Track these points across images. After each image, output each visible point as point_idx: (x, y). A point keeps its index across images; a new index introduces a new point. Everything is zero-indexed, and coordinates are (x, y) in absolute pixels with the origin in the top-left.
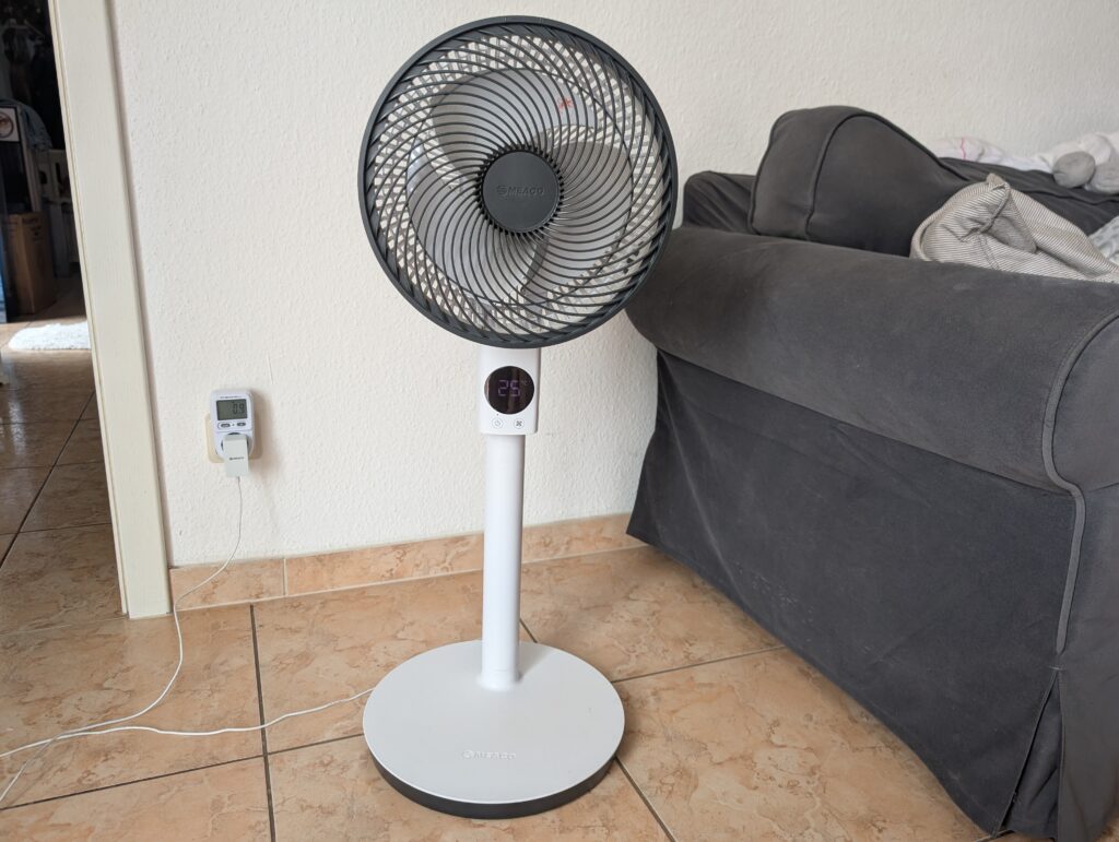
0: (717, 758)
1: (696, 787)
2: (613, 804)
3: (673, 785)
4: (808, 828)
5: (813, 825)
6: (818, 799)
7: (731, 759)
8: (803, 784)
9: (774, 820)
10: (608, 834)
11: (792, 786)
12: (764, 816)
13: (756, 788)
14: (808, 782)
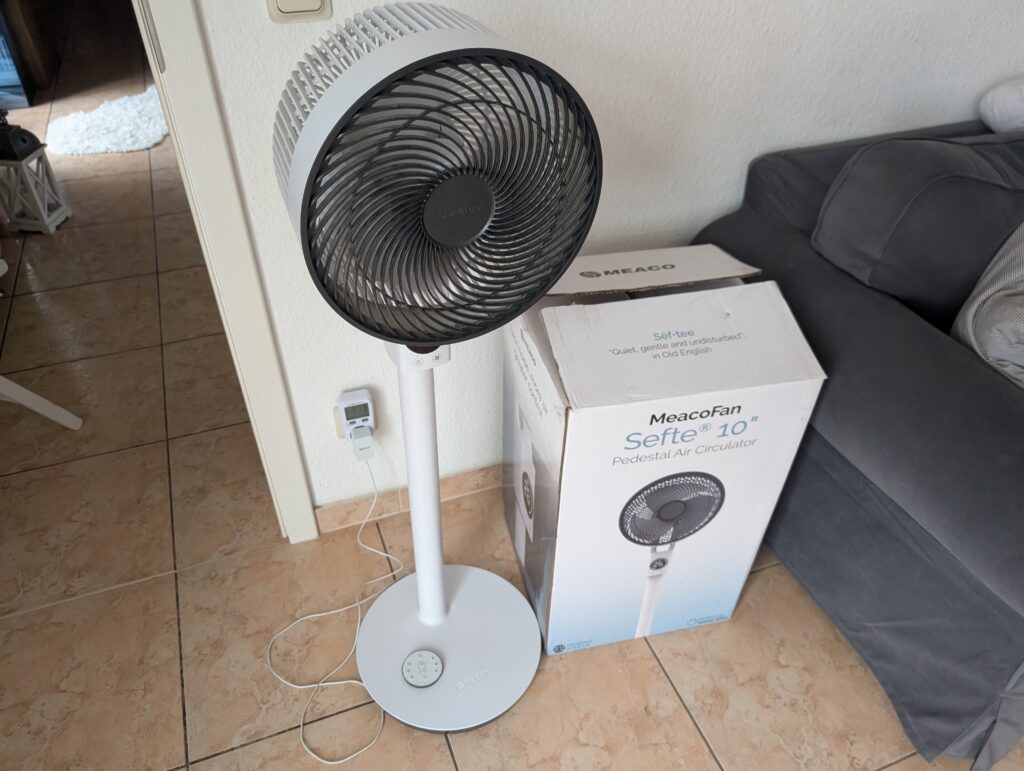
0: (741, 680)
1: (727, 707)
2: (672, 723)
3: (711, 705)
4: (803, 742)
5: (807, 739)
6: (810, 716)
7: (751, 680)
8: (801, 702)
9: (781, 736)
10: (671, 750)
11: (793, 704)
12: (775, 732)
13: (768, 707)
14: (804, 701)
